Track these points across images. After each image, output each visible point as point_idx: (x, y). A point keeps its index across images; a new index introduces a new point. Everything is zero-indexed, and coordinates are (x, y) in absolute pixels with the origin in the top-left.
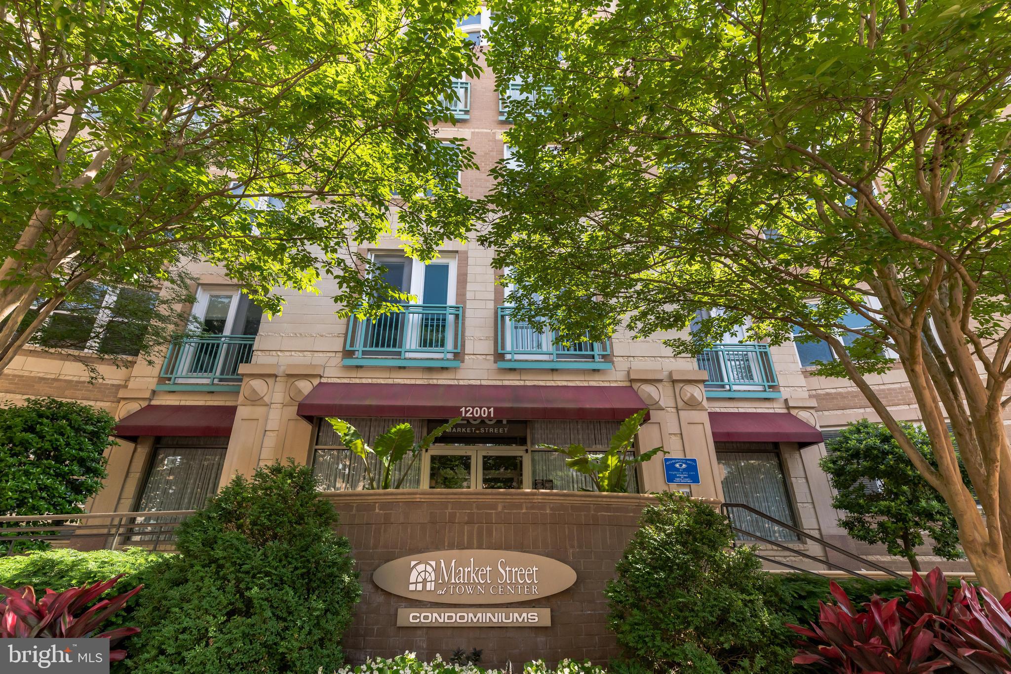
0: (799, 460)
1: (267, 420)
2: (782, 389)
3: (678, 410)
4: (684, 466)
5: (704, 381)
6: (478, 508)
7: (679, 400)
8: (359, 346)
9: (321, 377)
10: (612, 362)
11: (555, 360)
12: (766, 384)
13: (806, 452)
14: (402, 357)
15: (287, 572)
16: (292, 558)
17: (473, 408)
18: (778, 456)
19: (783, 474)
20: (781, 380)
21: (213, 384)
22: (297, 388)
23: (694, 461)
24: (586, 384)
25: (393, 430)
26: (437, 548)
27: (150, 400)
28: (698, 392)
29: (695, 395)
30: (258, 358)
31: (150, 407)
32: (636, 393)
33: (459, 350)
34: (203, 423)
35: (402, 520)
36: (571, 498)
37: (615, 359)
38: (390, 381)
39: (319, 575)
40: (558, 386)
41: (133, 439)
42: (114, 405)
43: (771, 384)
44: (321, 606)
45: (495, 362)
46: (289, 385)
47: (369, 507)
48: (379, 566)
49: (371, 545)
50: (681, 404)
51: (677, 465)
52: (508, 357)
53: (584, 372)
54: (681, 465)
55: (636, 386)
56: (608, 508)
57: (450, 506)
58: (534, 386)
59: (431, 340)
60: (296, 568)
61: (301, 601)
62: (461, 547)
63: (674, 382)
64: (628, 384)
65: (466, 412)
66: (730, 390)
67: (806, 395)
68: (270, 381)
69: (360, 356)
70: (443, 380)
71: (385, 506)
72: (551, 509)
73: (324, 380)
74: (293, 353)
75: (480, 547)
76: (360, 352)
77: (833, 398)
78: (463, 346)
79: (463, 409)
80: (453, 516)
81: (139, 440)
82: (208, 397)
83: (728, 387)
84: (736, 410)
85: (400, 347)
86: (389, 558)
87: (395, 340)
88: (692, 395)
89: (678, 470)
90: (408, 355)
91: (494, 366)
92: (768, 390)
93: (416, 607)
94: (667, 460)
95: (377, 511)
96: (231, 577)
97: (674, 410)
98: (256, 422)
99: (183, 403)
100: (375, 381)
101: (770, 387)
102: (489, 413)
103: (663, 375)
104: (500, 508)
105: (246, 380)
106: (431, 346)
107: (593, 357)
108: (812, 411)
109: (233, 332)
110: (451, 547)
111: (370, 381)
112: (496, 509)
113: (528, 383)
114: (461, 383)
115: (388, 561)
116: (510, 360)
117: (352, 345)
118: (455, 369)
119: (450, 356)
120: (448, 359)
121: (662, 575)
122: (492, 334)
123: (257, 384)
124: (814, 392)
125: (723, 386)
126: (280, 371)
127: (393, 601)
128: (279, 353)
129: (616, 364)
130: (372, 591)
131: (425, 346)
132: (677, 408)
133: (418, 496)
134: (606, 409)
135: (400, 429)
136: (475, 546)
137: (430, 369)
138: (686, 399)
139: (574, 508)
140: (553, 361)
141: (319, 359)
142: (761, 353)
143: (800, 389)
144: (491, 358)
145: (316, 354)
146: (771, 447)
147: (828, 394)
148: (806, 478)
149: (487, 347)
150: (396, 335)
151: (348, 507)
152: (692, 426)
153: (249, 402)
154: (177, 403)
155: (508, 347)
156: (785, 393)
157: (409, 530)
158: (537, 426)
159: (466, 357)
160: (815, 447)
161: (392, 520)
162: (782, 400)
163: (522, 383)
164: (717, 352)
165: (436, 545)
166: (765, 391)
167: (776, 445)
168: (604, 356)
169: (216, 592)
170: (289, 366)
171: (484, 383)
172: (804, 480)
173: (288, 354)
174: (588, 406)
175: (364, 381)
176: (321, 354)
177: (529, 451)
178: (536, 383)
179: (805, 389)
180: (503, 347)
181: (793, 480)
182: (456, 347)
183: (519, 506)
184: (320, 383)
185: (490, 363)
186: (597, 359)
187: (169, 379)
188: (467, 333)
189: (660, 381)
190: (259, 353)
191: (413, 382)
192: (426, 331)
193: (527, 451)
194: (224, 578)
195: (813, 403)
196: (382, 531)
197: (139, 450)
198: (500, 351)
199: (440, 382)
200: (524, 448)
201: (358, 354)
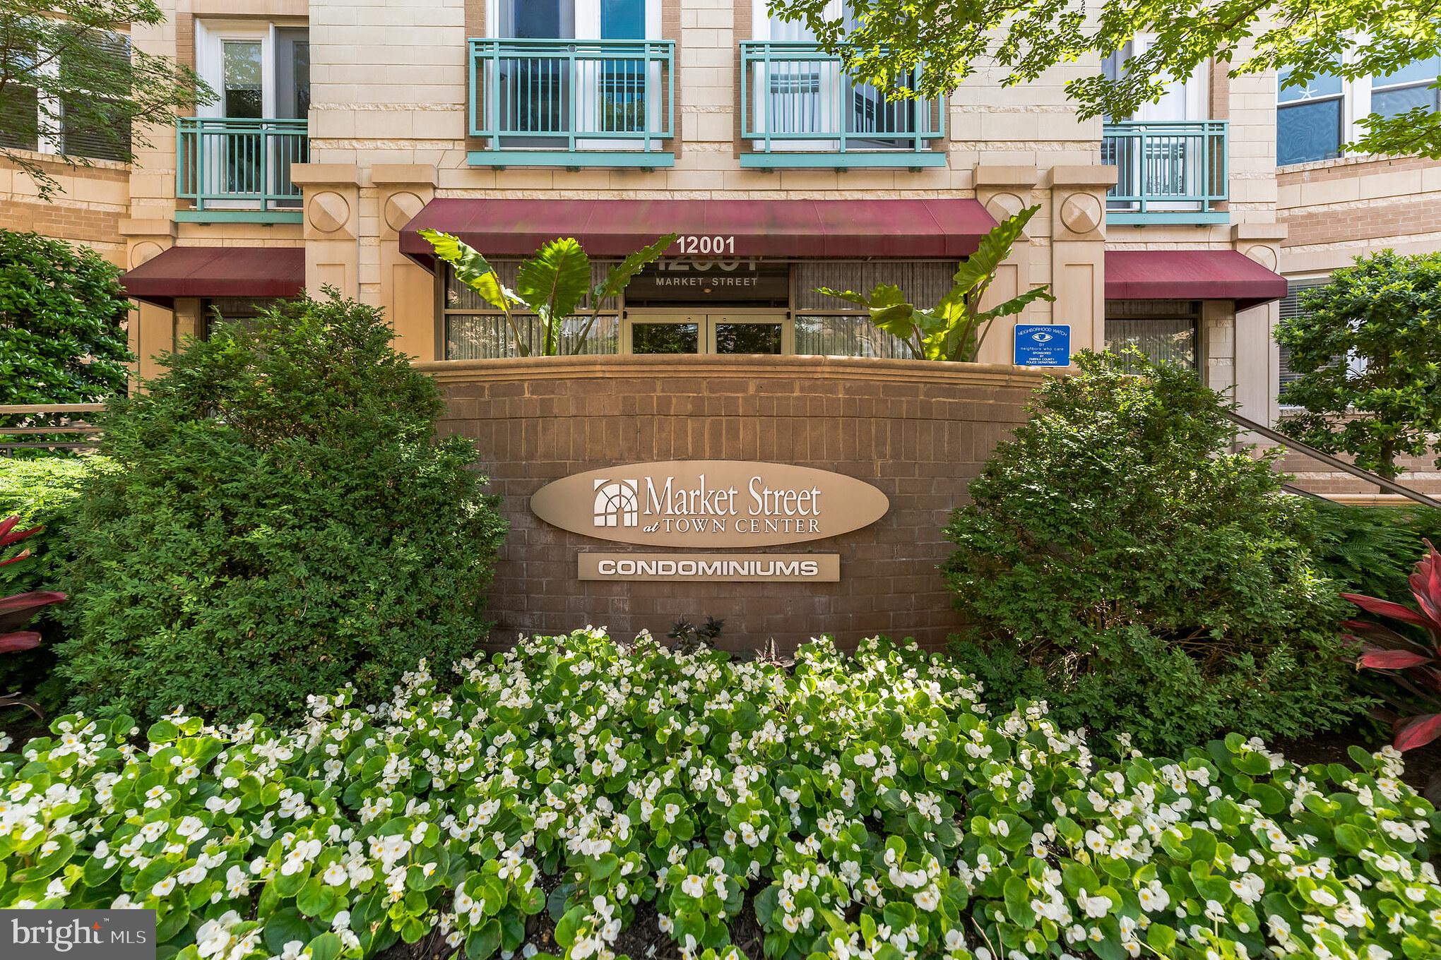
0: (1230, 330)
1: (358, 266)
2: (1232, 207)
3: (1051, 239)
4: (1048, 337)
5: (1108, 187)
6: (712, 390)
7: (1057, 222)
8: (493, 127)
9: (435, 188)
10: (946, 152)
11: (844, 150)
12: (1207, 198)
13: (1244, 317)
14: (572, 148)
15: (332, 497)
16: (338, 469)
17: (699, 237)
18: (1196, 323)
19: (1196, 353)
20: (1235, 191)
21: (267, 210)
22: (396, 208)
23: (1066, 329)
24: (894, 196)
25: (548, 253)
26: (639, 459)
27: (175, 239)
28: (1092, 208)
29: (1089, 213)
30: (317, 151)
31: (174, 249)
32: (984, 210)
33: (671, 134)
34: (263, 274)
35: (573, 411)
36: (884, 371)
37: (951, 147)
38: (554, 196)
39: (405, 501)
40: (846, 201)
41: (165, 301)
42: (121, 247)
43: (1215, 197)
44: (414, 555)
45: (736, 157)
46: (382, 203)
47: (514, 389)
48: (540, 486)
49: (523, 454)
50: (1059, 230)
51: (1036, 337)
52: (758, 145)
53: (894, 172)
54: (1042, 337)
55: (983, 198)
56: (950, 390)
57: (659, 385)
58: (804, 200)
59: (620, 118)
60: (349, 490)
61: (373, 548)
62: (682, 456)
63: (1053, 189)
64: (970, 195)
65: (688, 245)
66: (1140, 211)
67: (1271, 217)
68: (350, 195)
69: (497, 148)
70: (644, 191)
71: (537, 386)
72: (847, 391)
73: (440, 194)
74: (379, 142)
75: (716, 456)
76: (496, 139)
77: (1318, 223)
78: (678, 125)
79: (682, 240)
80: (664, 403)
81: (177, 303)
82: (266, 233)
83: (1136, 206)
84: (1142, 248)
85: (566, 128)
86: (557, 473)
87: (555, 117)
88: (1083, 214)
89: (1036, 344)
90: (582, 145)
91: (735, 165)
92: (1207, 209)
93: (609, 551)
94: (1020, 328)
95: (527, 395)
96: (210, 504)
97: (1046, 242)
98: (341, 268)
99: (227, 244)
100: (528, 195)
101: (1213, 203)
102: (727, 246)
103: (1036, 178)
104: (752, 390)
105: (308, 195)
106: (620, 128)
107: (912, 143)
108: (1276, 247)
109: (278, 113)
110: (664, 456)
111: (519, 195)
112: (745, 390)
113: (794, 196)
114: (678, 196)
115: (556, 478)
116: (763, 152)
117: (479, 126)
118: (666, 169)
119: (657, 145)
120: (652, 152)
121: (1091, 504)
122: (729, 101)
123: (327, 201)
124: (1286, 213)
125: (1127, 204)
126: (364, 178)
127: (568, 542)
128: (354, 143)
129: (952, 157)
130: (533, 525)
131: (610, 128)
132: (1051, 237)
133: (598, 368)
134: (930, 238)
135: (560, 251)
136: (707, 454)
137: (621, 171)
138: (1069, 221)
139: (888, 388)
140: (839, 152)
141: (426, 154)
142: (1211, 138)
143: (1264, 207)
144: (729, 148)
145: (419, 145)
146: (1185, 310)
147: (1310, 215)
148: (1234, 359)
149: (722, 127)
150: (555, 108)
151: (474, 389)
152: (1073, 269)
153: (323, 236)
154: (218, 244)
155: (760, 127)
156: (1235, 215)
157: (587, 428)
158: (806, 273)
159: (685, 147)
160: (1262, 308)
161: (556, 411)
162: (1227, 228)
163: (782, 196)
164: (1130, 138)
165: (639, 454)
166: (1202, 211)
167: (1196, 306)
168: (932, 142)
169: (185, 534)
170: (375, 167)
171: (717, 196)
172: (1229, 362)
173: (371, 144)
174: (899, 233)
175: (510, 195)
176: (428, 145)
177: (793, 316)
178: (808, 196)
179: (1274, 206)
180: (750, 127)
181: (1212, 362)
182: (665, 127)
183: (788, 386)
184: (435, 199)
185: (726, 159)
186: (919, 146)
187: (194, 202)
188: (686, 100)
189: (1028, 187)
190: (320, 143)
191: (593, 196)
192: (610, 99)
193: (788, 315)
194: (197, 508)
195: (1282, 232)
196: (540, 428)
197: (181, 320)
198: (744, 135)
199: (641, 196)
200: (786, 310)
201: (493, 144)
